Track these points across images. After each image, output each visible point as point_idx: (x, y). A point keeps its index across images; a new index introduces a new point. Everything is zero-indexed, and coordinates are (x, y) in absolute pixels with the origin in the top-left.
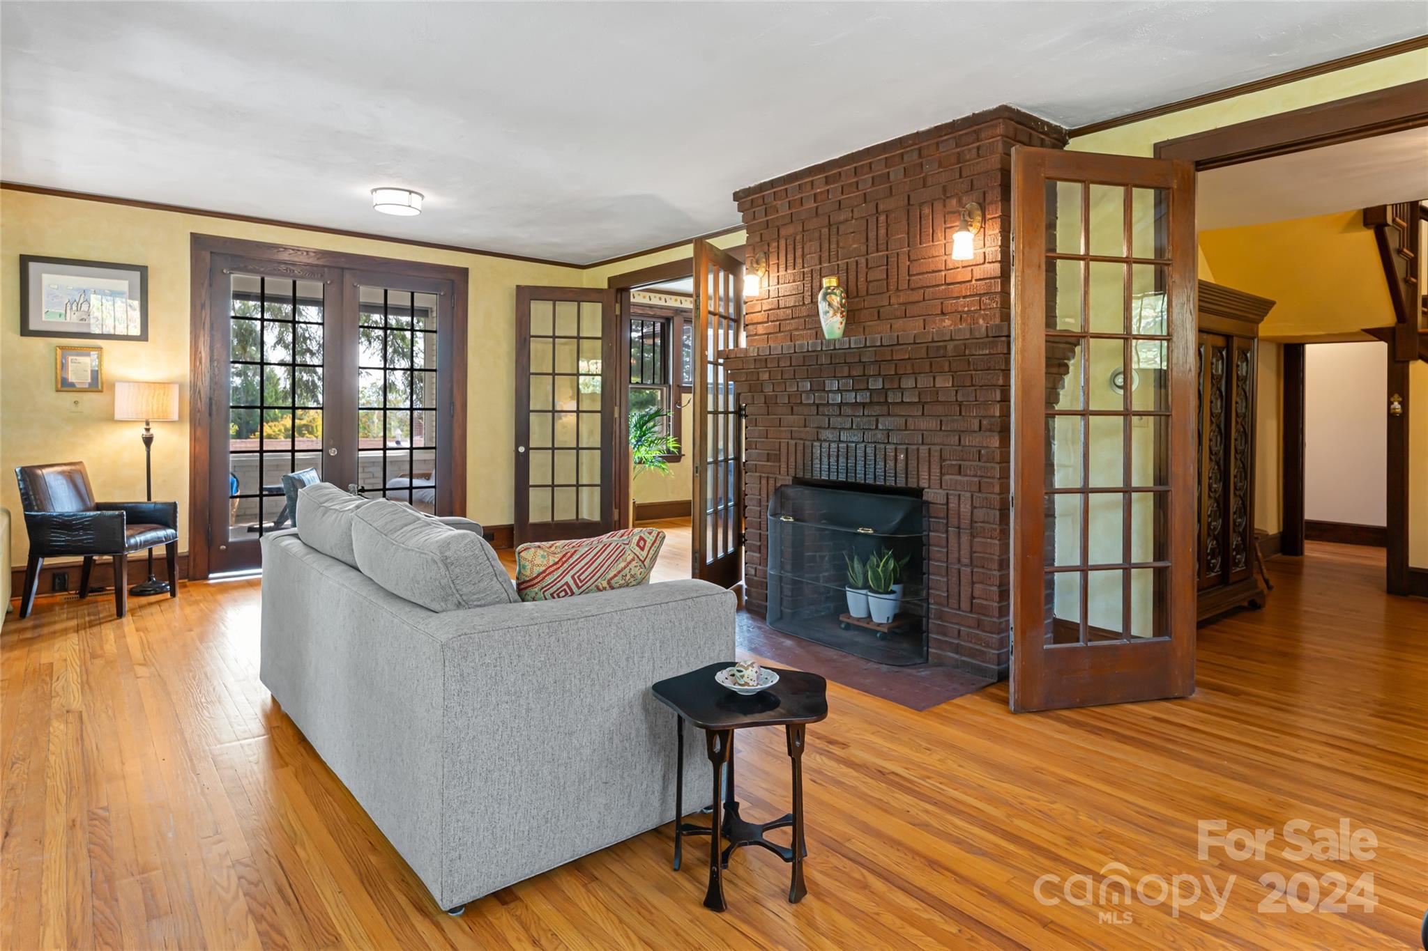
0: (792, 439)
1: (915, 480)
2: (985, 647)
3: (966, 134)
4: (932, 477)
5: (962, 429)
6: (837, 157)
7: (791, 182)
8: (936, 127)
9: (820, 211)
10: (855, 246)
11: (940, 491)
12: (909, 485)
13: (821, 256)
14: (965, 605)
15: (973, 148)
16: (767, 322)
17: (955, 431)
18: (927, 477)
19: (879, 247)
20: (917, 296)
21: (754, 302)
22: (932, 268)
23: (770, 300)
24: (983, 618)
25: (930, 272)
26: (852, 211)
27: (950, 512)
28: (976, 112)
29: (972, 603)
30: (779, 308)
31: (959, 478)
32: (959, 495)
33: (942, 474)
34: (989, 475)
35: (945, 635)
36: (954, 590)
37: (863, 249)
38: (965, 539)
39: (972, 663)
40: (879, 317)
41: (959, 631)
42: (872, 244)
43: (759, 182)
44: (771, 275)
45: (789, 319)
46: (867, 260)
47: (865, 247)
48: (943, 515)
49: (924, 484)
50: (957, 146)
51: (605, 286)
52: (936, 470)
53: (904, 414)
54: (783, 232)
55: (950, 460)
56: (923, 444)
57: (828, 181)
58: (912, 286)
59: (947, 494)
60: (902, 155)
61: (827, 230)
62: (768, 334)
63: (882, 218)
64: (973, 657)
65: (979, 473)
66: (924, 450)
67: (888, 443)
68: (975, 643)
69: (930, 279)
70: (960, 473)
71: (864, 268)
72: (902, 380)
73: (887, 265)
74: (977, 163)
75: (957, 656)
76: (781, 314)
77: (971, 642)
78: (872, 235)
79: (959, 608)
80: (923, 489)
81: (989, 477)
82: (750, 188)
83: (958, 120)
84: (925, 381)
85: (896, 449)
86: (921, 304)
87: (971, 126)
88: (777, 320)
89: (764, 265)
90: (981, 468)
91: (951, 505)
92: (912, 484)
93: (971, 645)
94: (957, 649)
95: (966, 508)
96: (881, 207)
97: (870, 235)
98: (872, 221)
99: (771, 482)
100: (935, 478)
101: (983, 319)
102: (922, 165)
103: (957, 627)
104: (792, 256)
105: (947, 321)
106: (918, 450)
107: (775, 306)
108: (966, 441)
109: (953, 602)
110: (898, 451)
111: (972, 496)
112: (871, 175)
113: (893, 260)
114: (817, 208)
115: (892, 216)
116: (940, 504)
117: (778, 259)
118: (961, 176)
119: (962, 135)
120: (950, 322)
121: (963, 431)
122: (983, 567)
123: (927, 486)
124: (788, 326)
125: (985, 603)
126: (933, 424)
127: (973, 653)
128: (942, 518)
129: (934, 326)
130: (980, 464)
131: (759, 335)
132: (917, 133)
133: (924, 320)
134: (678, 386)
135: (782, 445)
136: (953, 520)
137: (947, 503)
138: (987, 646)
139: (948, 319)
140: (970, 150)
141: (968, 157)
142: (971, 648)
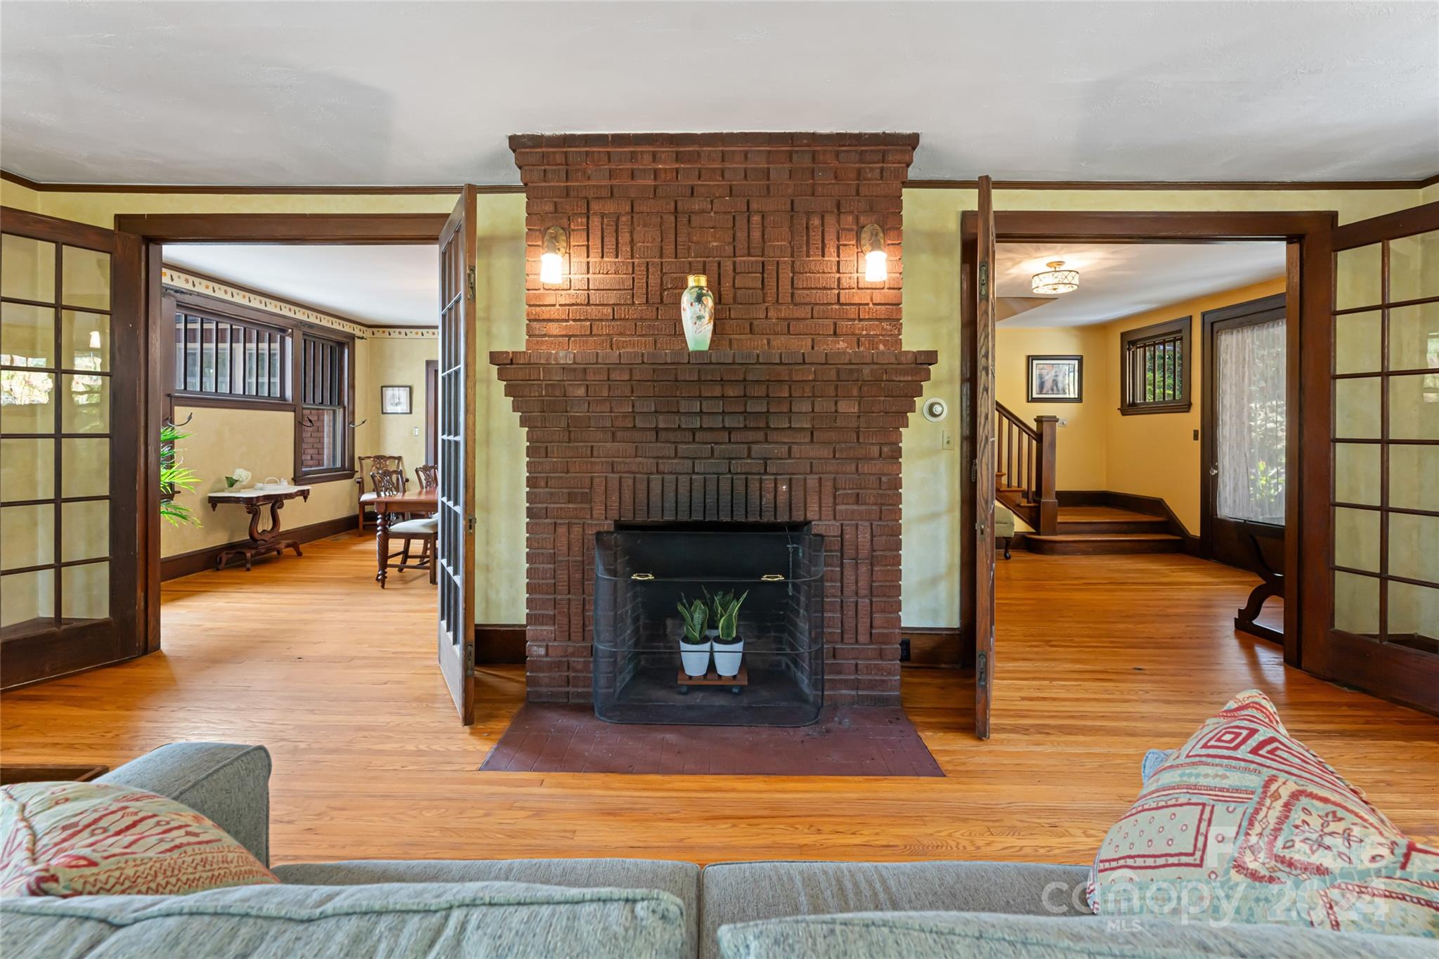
0: (613, 472)
1: (802, 513)
2: (886, 676)
3: (871, 151)
4: (823, 509)
5: (859, 456)
6: (699, 132)
7: (620, 146)
8: (837, 134)
9: (659, 191)
10: (715, 244)
11: (832, 522)
12: (793, 519)
13: (662, 247)
14: (863, 638)
15: (877, 168)
16: (567, 321)
17: (852, 459)
18: (817, 509)
19: (752, 250)
20: (804, 312)
21: (542, 291)
22: (822, 284)
23: (572, 292)
24: (883, 647)
25: (820, 289)
26: (712, 202)
27: (846, 544)
28: (887, 132)
29: (871, 633)
30: (588, 304)
31: (855, 507)
32: (857, 525)
33: (835, 504)
34: (890, 502)
35: (840, 673)
36: (850, 623)
37: (729, 249)
38: (864, 569)
39: (870, 695)
40: (751, 330)
41: (856, 665)
42: (741, 245)
43: (563, 133)
44: (573, 259)
45: (607, 320)
46: (734, 263)
47: (731, 247)
48: (837, 547)
49: (810, 516)
50: (861, 161)
51: (109, 225)
52: (828, 500)
53: (786, 441)
54: (595, 206)
55: (845, 489)
56: (811, 472)
57: (678, 157)
58: (797, 300)
59: (842, 525)
60: (790, 154)
61: (673, 218)
62: (570, 337)
63: (756, 219)
64: (872, 689)
65: (879, 501)
66: (812, 481)
67: (766, 473)
68: (876, 674)
69: (818, 296)
70: (857, 503)
71: (731, 272)
72: (793, 404)
73: (763, 273)
74: (877, 185)
75: (853, 693)
76: (593, 312)
77: (871, 674)
78: (742, 235)
79: (857, 641)
80: (810, 522)
81: (890, 505)
82: (542, 136)
83: (865, 134)
84: (823, 405)
85: (776, 480)
86: (807, 321)
87: (878, 145)
88: (586, 320)
89: (565, 244)
90: (881, 495)
91: (847, 537)
92: (798, 517)
93: (870, 677)
94: (856, 685)
95: (864, 537)
96: (754, 206)
97: (738, 234)
98: (741, 222)
99: (577, 530)
100: (828, 511)
101: (885, 345)
102: (813, 171)
103: (853, 662)
104: (614, 240)
105: (841, 343)
106: (805, 479)
107: (583, 299)
108: (865, 468)
109: (849, 637)
110: (779, 482)
111: (871, 525)
112: (744, 166)
113: (771, 268)
114: (655, 188)
115: (770, 219)
116: (835, 536)
117: (588, 240)
118: (858, 194)
119: (866, 151)
120: (846, 345)
121: (860, 459)
122: (884, 596)
123: (817, 517)
124: (603, 328)
125: (885, 631)
126: (826, 452)
127: (872, 685)
128: (836, 551)
129: (825, 347)
130: (881, 492)
131: (550, 336)
132: (813, 133)
133: (813, 340)
134: (169, 395)
135: (596, 481)
136: (849, 551)
137: (842, 536)
138: (889, 673)
139: (843, 341)
140: (872, 169)
141: (869, 175)
142: (871, 680)
